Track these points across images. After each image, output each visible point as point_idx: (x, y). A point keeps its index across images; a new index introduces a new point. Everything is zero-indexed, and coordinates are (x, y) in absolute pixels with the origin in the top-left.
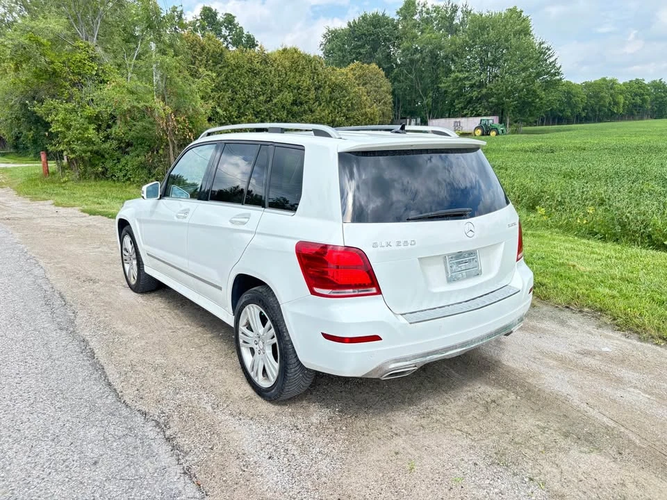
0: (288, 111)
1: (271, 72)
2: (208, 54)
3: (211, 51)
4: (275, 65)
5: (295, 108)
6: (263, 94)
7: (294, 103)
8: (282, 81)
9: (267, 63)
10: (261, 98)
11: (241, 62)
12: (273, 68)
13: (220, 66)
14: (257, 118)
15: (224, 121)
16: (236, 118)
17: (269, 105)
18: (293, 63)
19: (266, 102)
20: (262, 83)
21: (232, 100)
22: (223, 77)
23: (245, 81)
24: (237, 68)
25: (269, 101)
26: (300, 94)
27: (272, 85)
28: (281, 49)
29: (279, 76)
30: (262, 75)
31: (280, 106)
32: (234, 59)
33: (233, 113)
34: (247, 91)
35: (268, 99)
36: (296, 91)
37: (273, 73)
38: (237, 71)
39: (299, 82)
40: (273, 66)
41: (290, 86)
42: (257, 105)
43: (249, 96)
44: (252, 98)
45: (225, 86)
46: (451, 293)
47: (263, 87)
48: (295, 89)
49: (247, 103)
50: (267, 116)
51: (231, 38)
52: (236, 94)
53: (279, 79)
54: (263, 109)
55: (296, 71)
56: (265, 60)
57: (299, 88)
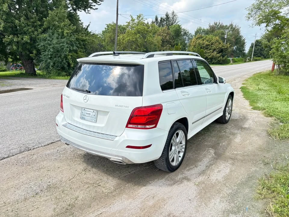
46: (80, 123)
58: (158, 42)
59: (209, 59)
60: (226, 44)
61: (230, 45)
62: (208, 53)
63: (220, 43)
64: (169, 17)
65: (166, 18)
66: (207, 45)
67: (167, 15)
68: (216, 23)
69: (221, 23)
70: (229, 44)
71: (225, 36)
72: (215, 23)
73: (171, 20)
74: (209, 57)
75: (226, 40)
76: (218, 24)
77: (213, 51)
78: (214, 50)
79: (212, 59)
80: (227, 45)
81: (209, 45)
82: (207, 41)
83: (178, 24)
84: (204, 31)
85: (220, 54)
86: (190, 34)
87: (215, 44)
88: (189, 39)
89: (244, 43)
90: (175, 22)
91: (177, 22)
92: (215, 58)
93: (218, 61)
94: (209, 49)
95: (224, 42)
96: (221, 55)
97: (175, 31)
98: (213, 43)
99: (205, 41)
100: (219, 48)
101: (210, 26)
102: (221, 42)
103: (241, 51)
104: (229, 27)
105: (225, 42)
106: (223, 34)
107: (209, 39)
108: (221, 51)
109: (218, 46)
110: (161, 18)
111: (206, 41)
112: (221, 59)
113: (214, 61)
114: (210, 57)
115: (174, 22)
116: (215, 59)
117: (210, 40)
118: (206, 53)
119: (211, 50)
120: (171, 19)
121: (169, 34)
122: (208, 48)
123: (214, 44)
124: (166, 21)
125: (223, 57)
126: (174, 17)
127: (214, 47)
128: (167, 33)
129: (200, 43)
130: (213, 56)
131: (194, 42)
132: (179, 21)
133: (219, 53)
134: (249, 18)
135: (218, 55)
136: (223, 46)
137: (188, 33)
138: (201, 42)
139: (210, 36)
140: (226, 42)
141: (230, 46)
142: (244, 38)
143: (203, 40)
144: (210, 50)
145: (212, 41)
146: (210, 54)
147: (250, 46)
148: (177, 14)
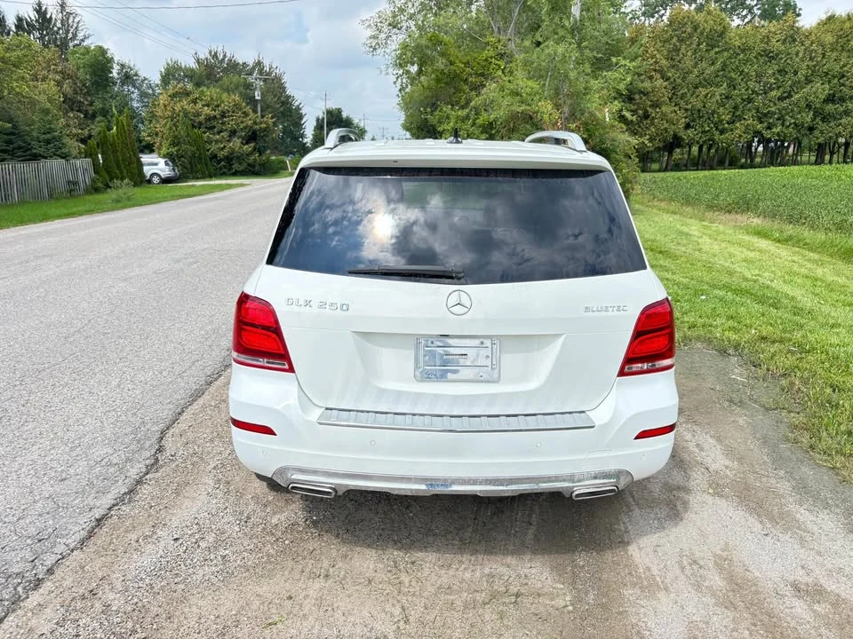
0: (815, 112)
1: (797, 55)
2: (702, 33)
3: (708, 30)
4: (807, 43)
5: (830, 107)
6: (779, 88)
7: (830, 99)
8: (815, 66)
9: (794, 40)
10: (774, 93)
11: (751, 43)
12: (803, 48)
13: (717, 49)
14: (761, 122)
15: (707, 129)
16: (728, 123)
17: (784, 104)
18: (840, 37)
19: (781, 99)
20: (779, 71)
21: (727, 98)
22: (718, 65)
23: (751, 70)
24: (743, 51)
25: (785, 98)
26: (843, 85)
27: (796, 73)
28: (824, 17)
29: (811, 59)
30: (781, 59)
31: (803, 104)
32: (741, 38)
33: (723, 117)
34: (751, 84)
35: (785, 95)
36: (836, 81)
37: (801, 55)
38: (742, 56)
39: (844, 66)
40: (803, 45)
41: (827, 74)
42: (764, 104)
43: (754, 92)
44: (758, 94)
45: (718, 79)
46: (418, 397)
47: (780, 78)
48: (834, 77)
49: (750, 100)
50: (778, 119)
51: (758, 9)
52: (735, 89)
53: (810, 63)
54: (773, 109)
55: (843, 49)
56: (792, 37)
57: (843, 76)
58: (50, 100)
59: (221, 160)
60: (263, 117)
61: (274, 120)
62: (217, 142)
63: (246, 115)
64: (48, 16)
65: (37, 21)
66: (209, 119)
67: (40, 11)
68: (216, 53)
69: (228, 55)
70: (272, 118)
71: (256, 94)
72: (210, 52)
73: (59, 29)
74: (221, 154)
75: (259, 106)
76: (221, 57)
77: (230, 136)
78: (233, 133)
79: (232, 159)
80: (265, 119)
81: (215, 117)
82: (208, 106)
83: (85, 44)
84: (190, 74)
85: (252, 145)
86: (145, 79)
87: (232, 116)
88: (143, 95)
89: (301, 117)
90: (75, 35)
91: (80, 35)
92: (238, 157)
93: (249, 165)
94: (216, 130)
95: (255, 111)
96: (255, 149)
97: (91, 66)
98: (224, 113)
99: (199, 105)
100: (245, 128)
101: (198, 61)
102: (248, 109)
103: (296, 139)
104: (254, 68)
105: (259, 109)
106: (248, 86)
107: (212, 99)
108: (252, 137)
109: (242, 122)
110: (20, 19)
111: (203, 106)
112: (255, 160)
113: (236, 166)
114: (225, 153)
115: (70, 35)
116: (240, 159)
117: (216, 103)
118: (210, 142)
119: (225, 134)
120: (59, 25)
121: (70, 77)
122: (215, 127)
123: (229, 116)
124: (39, 30)
125: (260, 154)
126: (68, 19)
127: (231, 124)
128: (61, 72)
129: (186, 109)
130: (232, 151)
131: (165, 106)
132: (90, 36)
133: (247, 143)
134: (375, 49)
135: (248, 148)
136: (255, 123)
137: (136, 75)
138: (189, 108)
139: (210, 92)
140: (262, 111)
141: (273, 123)
142: (297, 104)
143: (195, 102)
144: (221, 132)
145: (223, 107)
146: (222, 146)
147: (315, 124)
148: (79, 11)
